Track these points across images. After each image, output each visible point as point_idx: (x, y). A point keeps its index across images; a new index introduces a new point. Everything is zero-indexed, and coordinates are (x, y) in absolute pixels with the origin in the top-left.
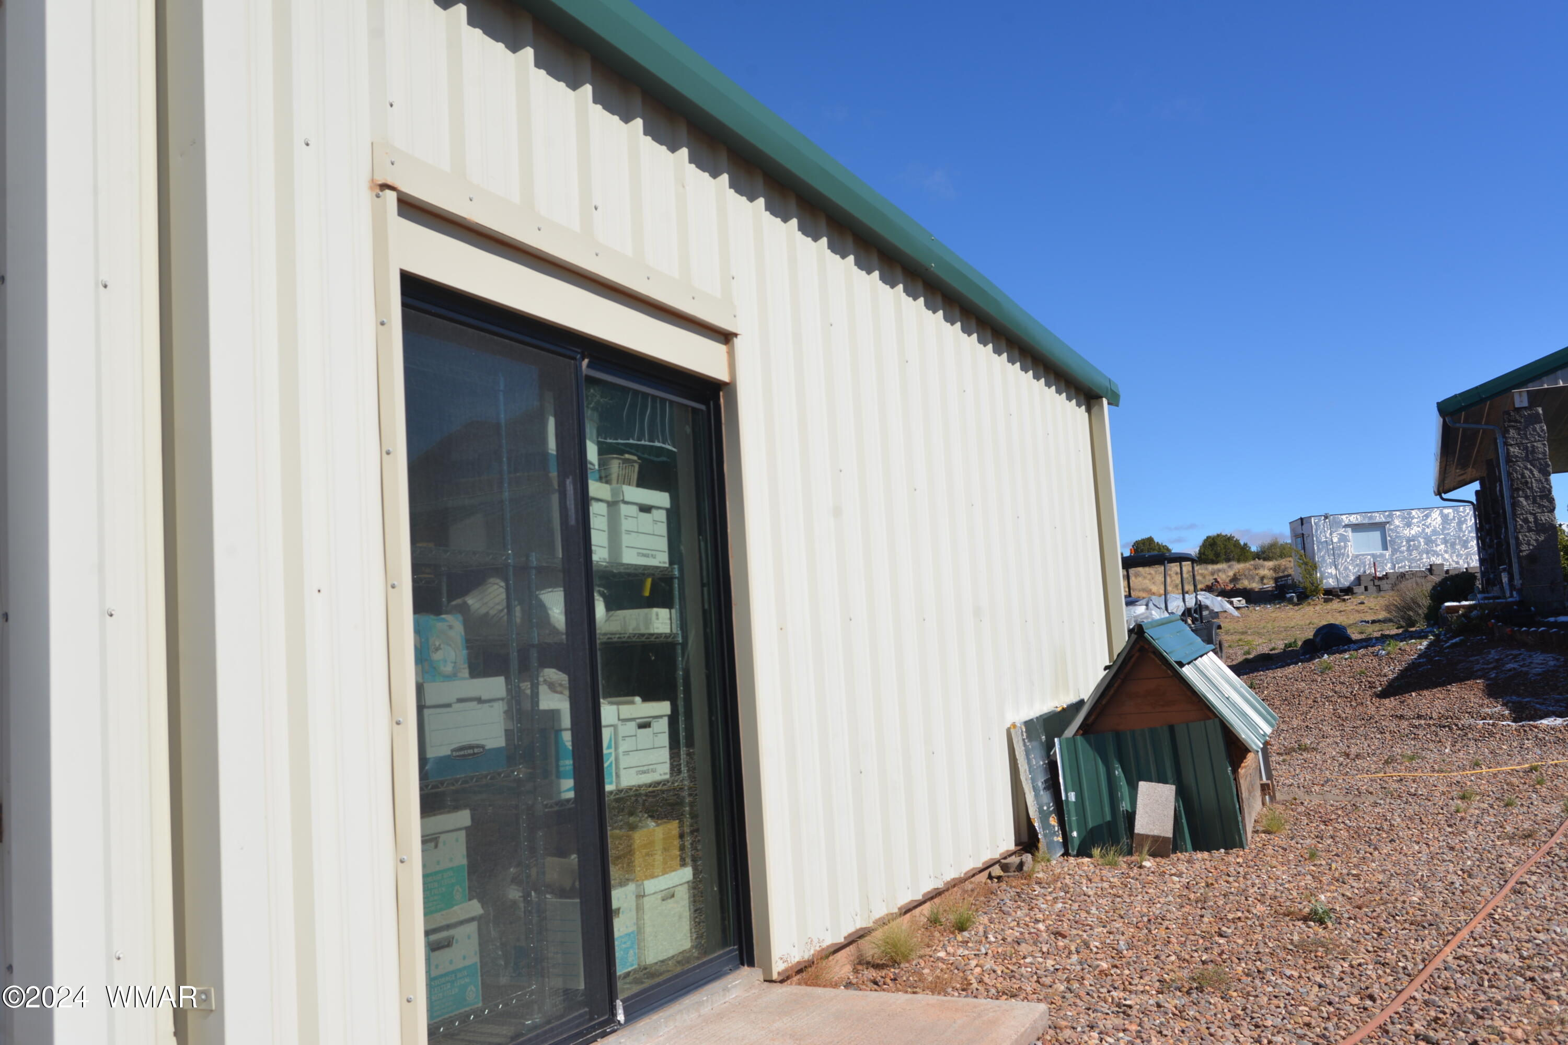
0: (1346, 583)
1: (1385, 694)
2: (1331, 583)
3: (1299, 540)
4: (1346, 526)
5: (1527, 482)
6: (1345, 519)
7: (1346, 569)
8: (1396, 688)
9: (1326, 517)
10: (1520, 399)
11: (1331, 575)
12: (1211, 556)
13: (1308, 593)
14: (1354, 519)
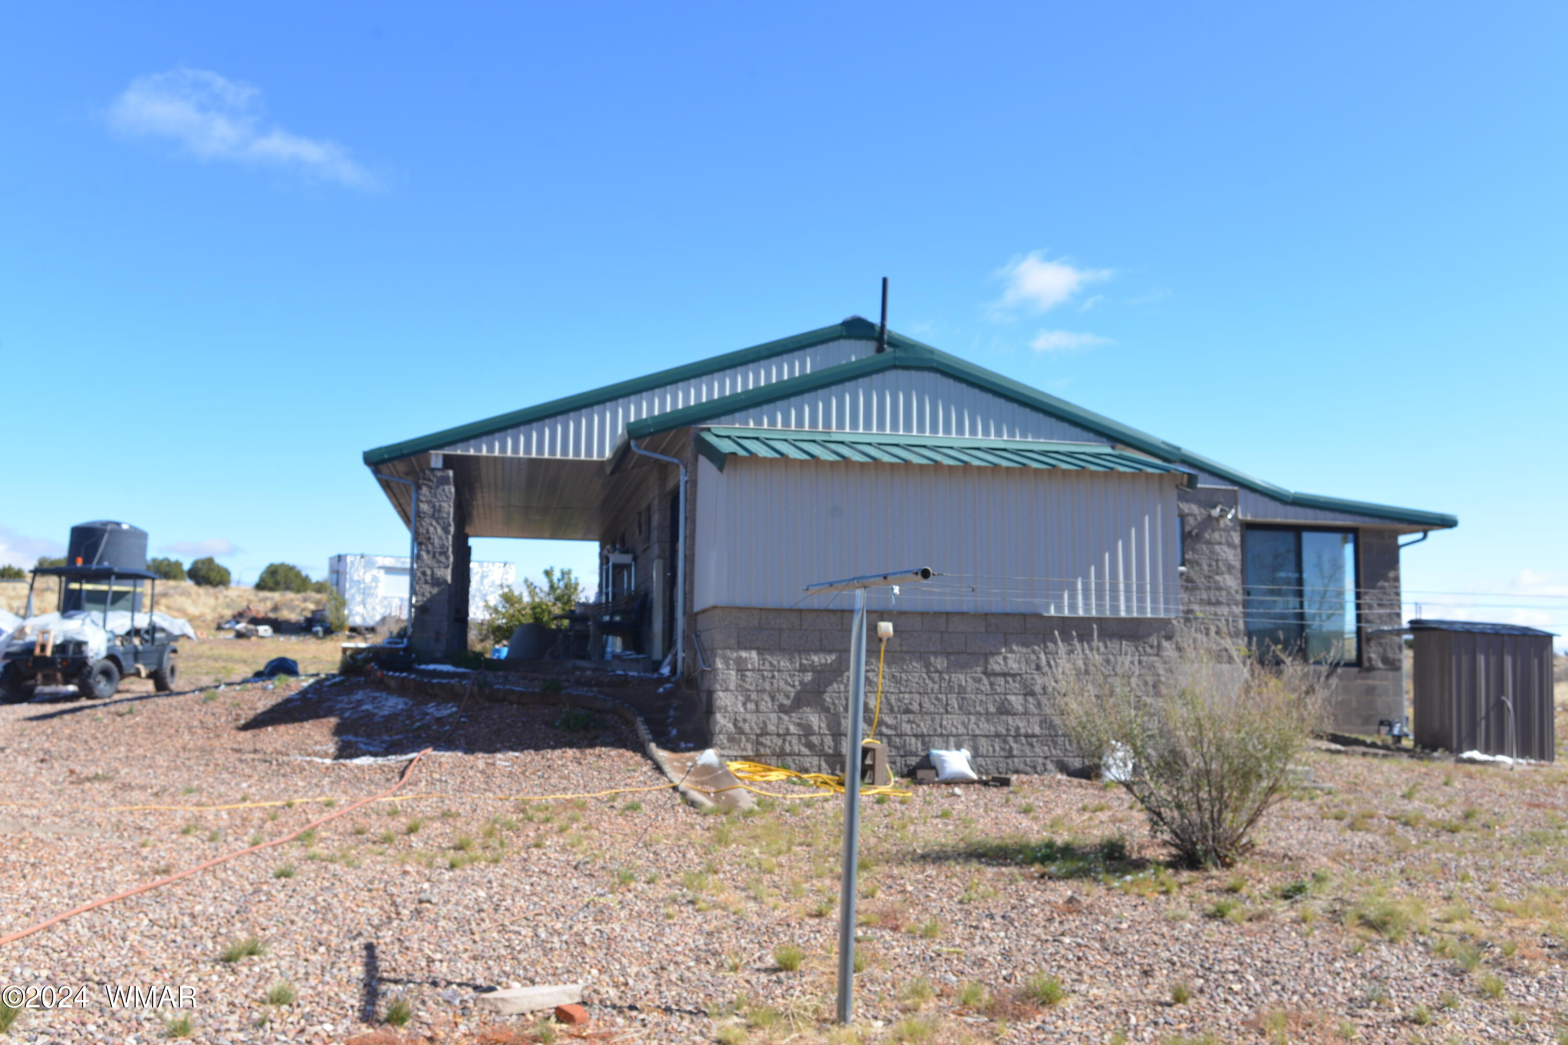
0: (371, 623)
1: (245, 727)
2: (357, 621)
3: (335, 576)
4: (380, 568)
5: (429, 538)
6: (381, 561)
7: (374, 609)
8: (258, 723)
9: (362, 556)
10: (436, 459)
11: (358, 614)
12: (270, 583)
13: (333, 628)
14: (389, 562)
